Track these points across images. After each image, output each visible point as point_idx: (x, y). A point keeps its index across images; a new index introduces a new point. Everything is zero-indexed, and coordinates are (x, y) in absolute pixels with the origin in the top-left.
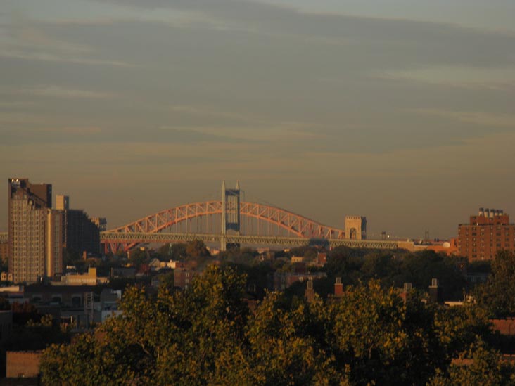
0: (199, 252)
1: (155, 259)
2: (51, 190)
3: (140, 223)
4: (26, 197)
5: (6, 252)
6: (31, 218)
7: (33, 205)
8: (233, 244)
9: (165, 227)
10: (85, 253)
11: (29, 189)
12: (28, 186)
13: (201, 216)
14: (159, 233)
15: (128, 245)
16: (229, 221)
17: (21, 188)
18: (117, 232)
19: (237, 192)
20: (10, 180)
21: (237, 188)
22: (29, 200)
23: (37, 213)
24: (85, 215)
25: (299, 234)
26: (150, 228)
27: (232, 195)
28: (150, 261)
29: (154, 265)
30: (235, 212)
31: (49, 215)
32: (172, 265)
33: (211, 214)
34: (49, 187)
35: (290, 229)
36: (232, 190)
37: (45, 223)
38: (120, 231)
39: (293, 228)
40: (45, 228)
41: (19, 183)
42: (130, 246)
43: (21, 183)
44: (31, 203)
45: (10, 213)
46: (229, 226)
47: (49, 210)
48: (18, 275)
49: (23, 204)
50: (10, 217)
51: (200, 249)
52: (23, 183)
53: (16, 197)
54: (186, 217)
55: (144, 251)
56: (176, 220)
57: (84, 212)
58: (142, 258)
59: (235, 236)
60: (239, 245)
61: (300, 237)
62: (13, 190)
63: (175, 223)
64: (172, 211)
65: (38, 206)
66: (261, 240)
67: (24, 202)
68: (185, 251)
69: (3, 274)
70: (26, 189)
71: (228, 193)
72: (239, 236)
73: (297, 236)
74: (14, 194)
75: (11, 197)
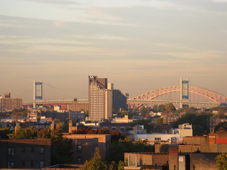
0: (171, 108)
1: (151, 112)
2: (107, 81)
3: (144, 96)
4: (96, 84)
5: (86, 108)
6: (98, 93)
7: (99, 87)
8: (185, 105)
9: (155, 97)
10: (120, 109)
11: (97, 80)
12: (97, 79)
13: (171, 92)
14: (152, 100)
15: (138, 105)
16: (184, 95)
17: (94, 80)
18: (133, 100)
19: (187, 82)
20: (89, 77)
21: (187, 80)
22: (98, 85)
23: (101, 91)
24: (120, 92)
25: (215, 101)
26: (148, 98)
27: (185, 83)
28: (149, 112)
29: (151, 114)
30: (186, 91)
31: (106, 92)
32: (159, 114)
33: (175, 92)
34: (106, 79)
35: (210, 98)
36: (185, 81)
37: (104, 95)
38: (135, 99)
39: (212, 98)
40: (104, 98)
41: (93, 78)
42: (139, 106)
43: (94, 78)
44: (98, 86)
45: (89, 91)
46: (183, 97)
47: (106, 90)
48: (93, 118)
49: (95, 87)
50: (89, 93)
51: (171, 107)
52: (95, 78)
53: (92, 84)
54: (164, 93)
55: (147, 108)
56: (160, 94)
57: (120, 90)
58: (146, 111)
59: (186, 101)
60: (188, 106)
61: (216, 102)
62: (91, 81)
63: (159, 95)
64: (158, 90)
65: (101, 88)
66: (198, 103)
67: (95, 86)
68: (165, 108)
69: (86, 118)
70: (96, 80)
71: (183, 82)
72: (188, 102)
73: (214, 102)
74: (91, 83)
75: (90, 84)
